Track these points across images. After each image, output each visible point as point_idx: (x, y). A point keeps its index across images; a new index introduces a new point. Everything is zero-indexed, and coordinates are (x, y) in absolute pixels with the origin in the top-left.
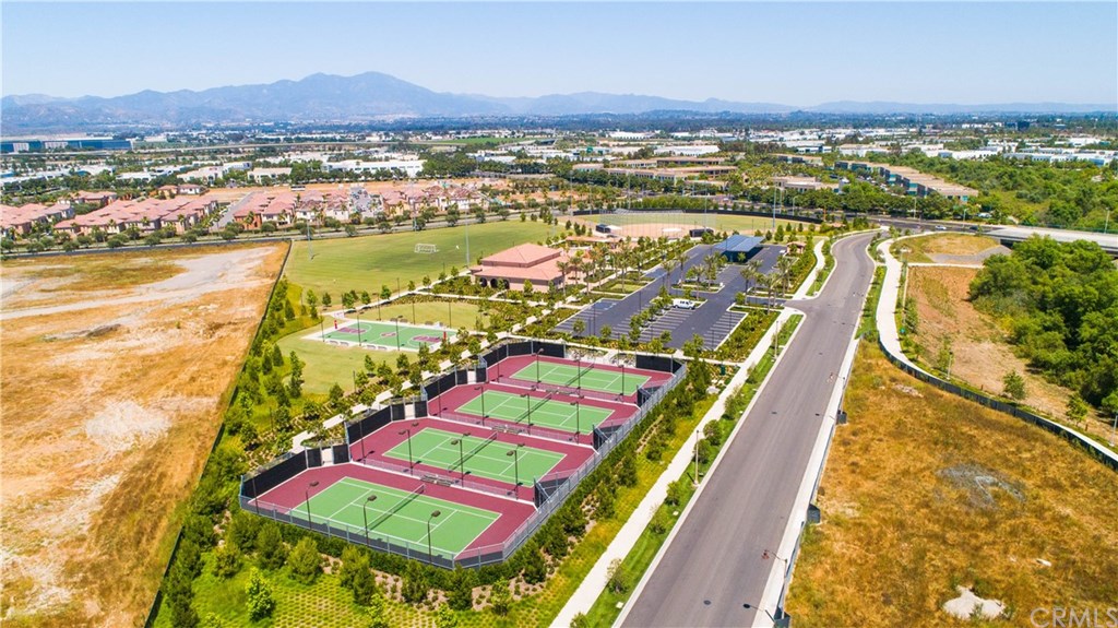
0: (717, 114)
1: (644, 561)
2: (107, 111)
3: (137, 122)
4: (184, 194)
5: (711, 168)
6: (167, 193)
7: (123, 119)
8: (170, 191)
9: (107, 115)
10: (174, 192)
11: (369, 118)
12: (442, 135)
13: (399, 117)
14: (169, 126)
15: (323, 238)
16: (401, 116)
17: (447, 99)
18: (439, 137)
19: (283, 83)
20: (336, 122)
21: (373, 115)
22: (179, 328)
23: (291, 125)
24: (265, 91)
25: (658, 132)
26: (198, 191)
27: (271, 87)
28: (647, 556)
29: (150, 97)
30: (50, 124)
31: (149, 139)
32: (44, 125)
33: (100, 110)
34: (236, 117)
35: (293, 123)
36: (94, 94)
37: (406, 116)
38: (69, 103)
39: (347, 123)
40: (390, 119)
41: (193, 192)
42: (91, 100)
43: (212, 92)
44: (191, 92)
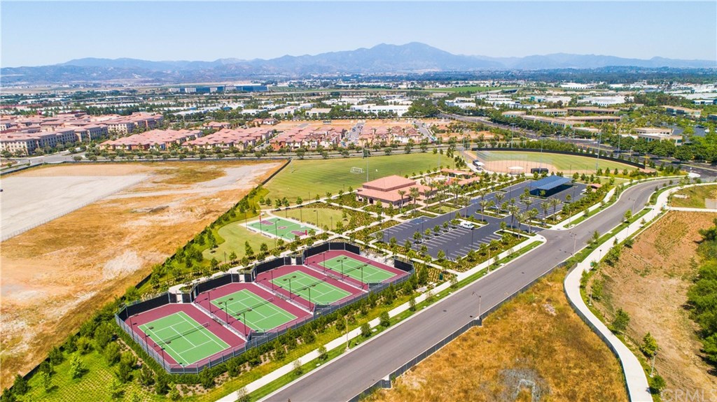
0: (657, 69)
1: (273, 389)
2: (265, 67)
3: (279, 74)
4: (265, 124)
5: (602, 117)
6: (256, 124)
7: (272, 72)
8: (258, 122)
9: (264, 70)
10: (260, 123)
11: (409, 71)
12: (446, 84)
13: (427, 71)
14: (295, 76)
15: (311, 159)
16: (429, 70)
17: (460, 59)
18: (444, 86)
19: (361, 50)
20: (388, 74)
21: (412, 70)
22: (191, 211)
23: (361, 76)
24: (350, 55)
25: (601, 83)
26: (273, 123)
27: (353, 52)
28: (277, 386)
29: (287, 59)
30: (236, 75)
31: (280, 85)
32: (233, 75)
33: (261, 67)
34: (332, 71)
35: (362, 74)
36: (259, 58)
37: (432, 70)
38: (247, 63)
39: (393, 75)
40: (421, 72)
41: (270, 123)
42: (258, 61)
43: (321, 56)
44: (310, 56)
